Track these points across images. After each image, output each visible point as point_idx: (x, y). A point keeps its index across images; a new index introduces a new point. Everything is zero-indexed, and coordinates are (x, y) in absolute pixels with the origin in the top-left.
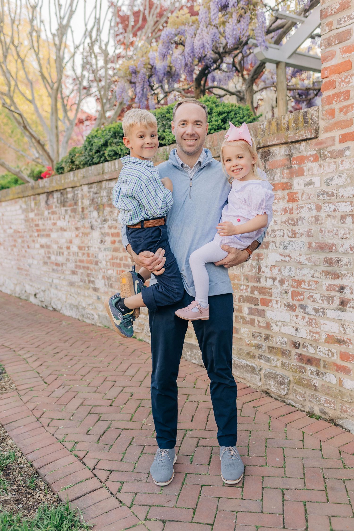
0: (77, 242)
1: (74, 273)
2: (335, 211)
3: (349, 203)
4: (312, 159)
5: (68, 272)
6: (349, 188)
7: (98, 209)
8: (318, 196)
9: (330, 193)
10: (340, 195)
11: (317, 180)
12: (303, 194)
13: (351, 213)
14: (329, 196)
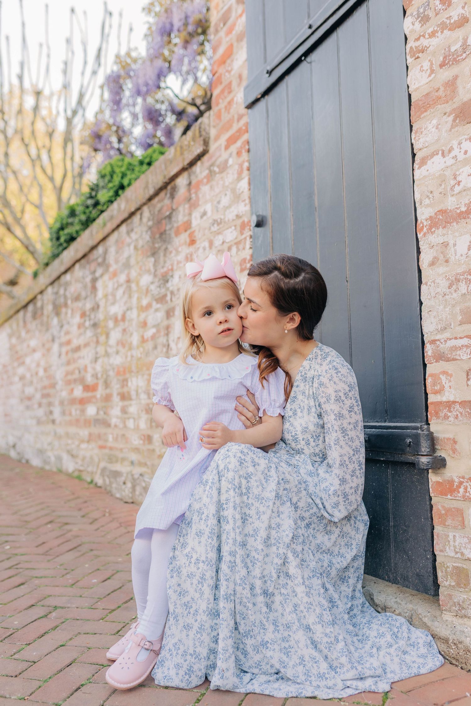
0: (43, 363)
1: (40, 405)
2: (223, 243)
3: (233, 228)
4: (205, 180)
5: (36, 406)
6: (233, 209)
7: (58, 314)
8: (210, 228)
9: (219, 221)
10: (227, 219)
11: (208, 207)
12: (199, 231)
13: (236, 241)
14: (218, 224)
